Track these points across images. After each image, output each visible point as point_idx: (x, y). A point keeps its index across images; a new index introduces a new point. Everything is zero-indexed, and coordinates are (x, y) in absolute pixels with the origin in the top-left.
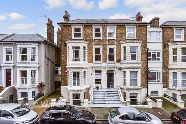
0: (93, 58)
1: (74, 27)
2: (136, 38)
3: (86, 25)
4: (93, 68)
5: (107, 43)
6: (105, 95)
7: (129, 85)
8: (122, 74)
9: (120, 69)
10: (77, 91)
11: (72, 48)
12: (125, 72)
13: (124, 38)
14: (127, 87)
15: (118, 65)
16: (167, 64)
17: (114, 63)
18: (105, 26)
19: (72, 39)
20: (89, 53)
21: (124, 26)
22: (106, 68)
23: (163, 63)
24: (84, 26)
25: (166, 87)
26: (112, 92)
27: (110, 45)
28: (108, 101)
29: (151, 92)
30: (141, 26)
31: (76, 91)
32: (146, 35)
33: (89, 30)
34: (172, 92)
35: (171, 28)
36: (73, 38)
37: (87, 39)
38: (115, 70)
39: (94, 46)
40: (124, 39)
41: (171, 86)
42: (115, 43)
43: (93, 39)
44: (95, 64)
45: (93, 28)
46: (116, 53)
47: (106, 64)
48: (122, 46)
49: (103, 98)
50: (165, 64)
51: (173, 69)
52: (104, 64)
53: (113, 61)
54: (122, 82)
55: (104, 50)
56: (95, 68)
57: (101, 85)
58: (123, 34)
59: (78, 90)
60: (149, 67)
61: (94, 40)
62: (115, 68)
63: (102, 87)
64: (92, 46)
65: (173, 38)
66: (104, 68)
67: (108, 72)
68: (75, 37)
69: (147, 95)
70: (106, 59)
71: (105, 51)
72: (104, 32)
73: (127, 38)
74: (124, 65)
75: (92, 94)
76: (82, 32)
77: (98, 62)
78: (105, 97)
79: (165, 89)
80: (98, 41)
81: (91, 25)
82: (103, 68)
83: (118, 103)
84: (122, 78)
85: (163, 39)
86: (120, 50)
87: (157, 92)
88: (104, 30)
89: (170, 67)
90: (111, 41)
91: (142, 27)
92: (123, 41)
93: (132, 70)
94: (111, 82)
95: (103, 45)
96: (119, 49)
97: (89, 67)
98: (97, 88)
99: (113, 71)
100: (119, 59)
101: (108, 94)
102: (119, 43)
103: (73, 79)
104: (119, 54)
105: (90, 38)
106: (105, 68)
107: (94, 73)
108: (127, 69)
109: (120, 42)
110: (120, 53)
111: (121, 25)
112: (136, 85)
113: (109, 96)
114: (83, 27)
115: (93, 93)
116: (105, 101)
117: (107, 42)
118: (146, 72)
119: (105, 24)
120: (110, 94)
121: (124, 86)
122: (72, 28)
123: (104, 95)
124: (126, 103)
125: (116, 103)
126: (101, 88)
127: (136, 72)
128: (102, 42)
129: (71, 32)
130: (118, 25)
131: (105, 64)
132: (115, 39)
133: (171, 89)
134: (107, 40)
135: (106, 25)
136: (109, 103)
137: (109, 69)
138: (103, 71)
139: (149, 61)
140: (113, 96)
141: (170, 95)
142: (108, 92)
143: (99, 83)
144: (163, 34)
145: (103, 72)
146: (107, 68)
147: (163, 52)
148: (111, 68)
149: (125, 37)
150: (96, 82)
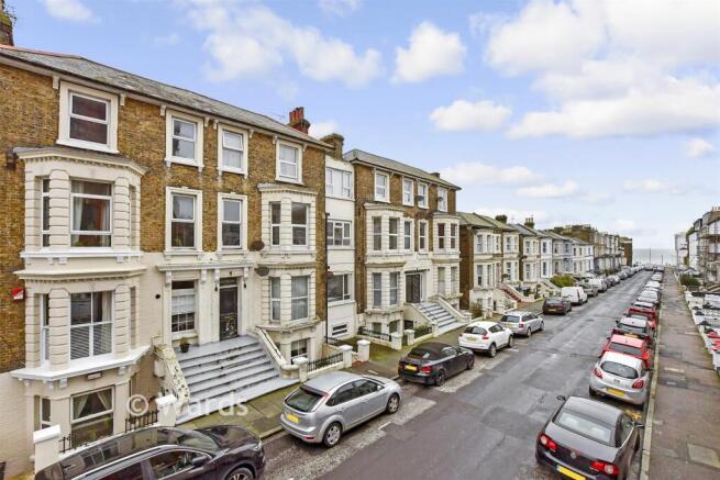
0: (164, 235)
1: (70, 91)
2: (300, 182)
3: (133, 100)
4: (164, 272)
5: (220, 183)
6: (223, 364)
7: (289, 317)
8: (267, 288)
9: (262, 270)
10: (98, 375)
11: (67, 185)
12: (275, 281)
13: (271, 177)
14: (283, 325)
15: (254, 258)
16: (363, 254)
17: (240, 252)
18: (211, 122)
19: (58, 142)
20: (148, 215)
21: (271, 138)
22: (217, 271)
23: (356, 251)
24: (128, 99)
25: (362, 311)
26: (240, 348)
27: (229, 191)
28: (238, 380)
29: (334, 329)
30: (313, 149)
31: (90, 377)
32: (322, 175)
33: (148, 123)
34: (374, 319)
35: (369, 168)
36: (64, 138)
37: (141, 155)
38: (246, 275)
39: (169, 190)
40: (271, 180)
41: (370, 308)
42: (246, 187)
43: (165, 163)
44: (173, 256)
45: (164, 118)
46: (249, 222)
47: (215, 258)
48: (267, 199)
49: (220, 377)
50: (360, 254)
51: (375, 265)
52: (208, 258)
53: (237, 247)
54: (267, 311)
55: (210, 208)
56: (173, 272)
57: (194, 335)
58: (268, 163)
59: (101, 372)
60: (329, 262)
61: (169, 165)
62: (246, 270)
63: (202, 340)
64: (161, 189)
65: (373, 193)
66: (208, 270)
67: (221, 285)
68: (72, 137)
69: (326, 337)
70: (215, 239)
71: (211, 212)
72: (210, 145)
73: (278, 178)
74: (275, 260)
75: (180, 372)
76: (112, 121)
77: (185, 250)
78: (225, 372)
79: (361, 315)
80: (185, 171)
81: (159, 107)
82: (204, 272)
83: (270, 378)
84: (266, 300)
85: (356, 193)
86: (260, 212)
87: (345, 326)
88: (210, 136)
89: (369, 261)
90: (231, 179)
91: (313, 152)
92: (266, 185)
93: (297, 273)
94: (228, 317)
95: (205, 190)
96: (255, 208)
97: (144, 270)
98: (185, 348)
99: (235, 280)
100: (257, 239)
101: (232, 358)
102: (256, 188)
103: (70, 327)
104: (255, 222)
105: (154, 157)
106: (213, 270)
107: (168, 293)
108: (284, 271)
109: (260, 185)
110: (259, 220)
111: (263, 135)
112: (306, 316)
113: (236, 365)
114: (122, 104)
115: (179, 368)
116: (228, 383)
117: (219, 178)
118: (322, 276)
119: (213, 117)
120: (236, 356)
121: (271, 323)
122: (58, 91)
123: (219, 366)
124: (297, 371)
125: (265, 380)
126: (197, 345)
127: (307, 277)
128: (201, 179)
129: (56, 107)
130: (255, 133)
131: (210, 255)
132: (246, 172)
133: (371, 314)
134: (220, 174)
135: (217, 121)
136: (245, 387)
137: (227, 275)
138: (204, 282)
139: (329, 247)
140: (248, 362)
141: (370, 327)
142: (229, 351)
143: (184, 329)
144: (356, 180)
145: (205, 286)
146: (221, 269)
147: (356, 225)
148: (231, 270)
149: (275, 173)
150: (173, 326)
